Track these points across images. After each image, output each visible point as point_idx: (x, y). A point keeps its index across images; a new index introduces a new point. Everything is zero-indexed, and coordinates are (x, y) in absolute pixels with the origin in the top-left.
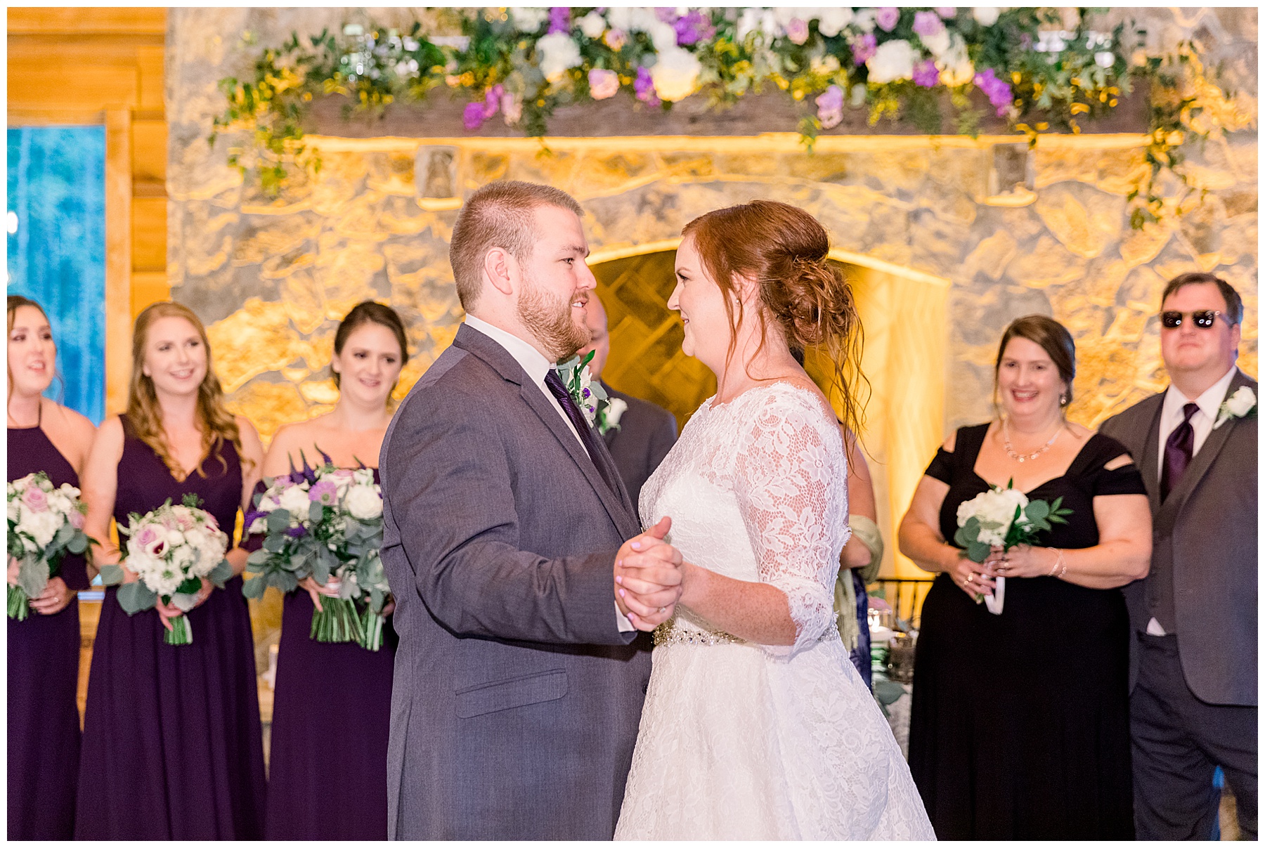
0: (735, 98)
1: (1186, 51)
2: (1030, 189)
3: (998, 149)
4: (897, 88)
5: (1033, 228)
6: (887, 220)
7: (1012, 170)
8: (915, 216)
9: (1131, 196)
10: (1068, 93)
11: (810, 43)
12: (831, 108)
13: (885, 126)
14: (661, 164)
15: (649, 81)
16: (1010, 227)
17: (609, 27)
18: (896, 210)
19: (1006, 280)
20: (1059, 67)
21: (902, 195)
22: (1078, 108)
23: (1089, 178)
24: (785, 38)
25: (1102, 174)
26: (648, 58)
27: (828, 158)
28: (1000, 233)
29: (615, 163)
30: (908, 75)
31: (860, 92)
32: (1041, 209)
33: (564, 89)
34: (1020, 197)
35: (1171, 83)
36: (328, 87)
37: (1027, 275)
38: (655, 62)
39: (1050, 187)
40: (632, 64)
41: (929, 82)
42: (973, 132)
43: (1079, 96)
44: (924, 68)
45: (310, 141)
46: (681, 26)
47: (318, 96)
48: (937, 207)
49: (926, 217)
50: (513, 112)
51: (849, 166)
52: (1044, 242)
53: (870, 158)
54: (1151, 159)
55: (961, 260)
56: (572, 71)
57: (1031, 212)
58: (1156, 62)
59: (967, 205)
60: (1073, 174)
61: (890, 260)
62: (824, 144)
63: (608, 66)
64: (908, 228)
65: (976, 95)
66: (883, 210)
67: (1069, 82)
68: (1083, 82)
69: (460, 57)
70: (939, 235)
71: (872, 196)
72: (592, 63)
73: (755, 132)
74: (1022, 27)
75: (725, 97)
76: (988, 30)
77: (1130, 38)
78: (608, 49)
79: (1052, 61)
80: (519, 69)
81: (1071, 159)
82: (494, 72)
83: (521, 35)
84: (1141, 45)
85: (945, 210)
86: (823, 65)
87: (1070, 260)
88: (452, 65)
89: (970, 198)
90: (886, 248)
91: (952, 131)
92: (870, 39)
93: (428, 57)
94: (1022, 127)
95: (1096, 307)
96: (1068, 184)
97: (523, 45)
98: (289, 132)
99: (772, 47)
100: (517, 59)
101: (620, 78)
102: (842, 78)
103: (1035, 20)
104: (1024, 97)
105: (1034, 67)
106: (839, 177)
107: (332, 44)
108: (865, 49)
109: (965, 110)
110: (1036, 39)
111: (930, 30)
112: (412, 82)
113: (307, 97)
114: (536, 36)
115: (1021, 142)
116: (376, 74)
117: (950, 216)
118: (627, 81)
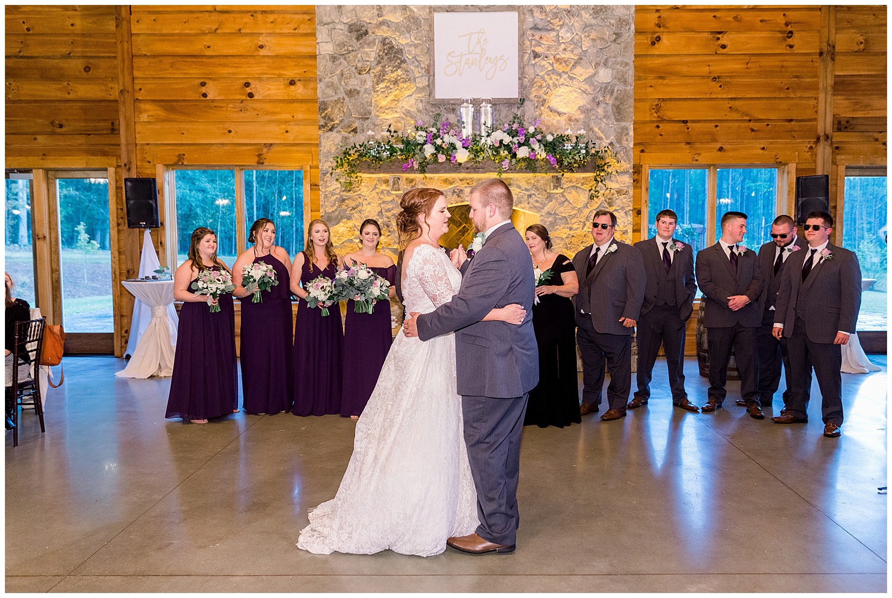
0: (479, 162)
1: (606, 149)
2: (562, 188)
3: (553, 177)
4: (524, 159)
5: (563, 199)
6: (522, 197)
7: (557, 183)
8: (530, 196)
9: (590, 190)
10: (573, 161)
11: (500, 147)
12: (506, 164)
13: (521, 171)
14: (459, 181)
15: (455, 157)
16: (556, 199)
17: (443, 142)
18: (524, 194)
19: (555, 214)
20: (570, 154)
21: (526, 190)
22: (575, 165)
23: (579, 185)
24: (493, 145)
25: (582, 184)
26: (454, 151)
28: (554, 201)
29: (446, 181)
30: (528, 156)
31: (514, 160)
32: (565, 194)
33: (431, 160)
34: (560, 191)
35: (602, 158)
36: (364, 159)
37: (561, 213)
38: (457, 152)
39: (568, 188)
40: (450, 153)
41: (533, 158)
42: (546, 172)
43: (576, 161)
44: (532, 154)
45: (359, 175)
46: (464, 142)
47: (361, 162)
48: (536, 193)
49: (533, 196)
50: (416, 166)
52: (566, 203)
53: (517, 180)
54: (596, 180)
55: (543, 208)
56: (433, 154)
57: (563, 195)
58: (598, 152)
59: (545, 193)
60: (574, 184)
61: (523, 208)
62: (504, 176)
63: (443, 153)
64: (528, 199)
65: (546, 161)
66: (521, 194)
67: (573, 158)
68: (577, 158)
69: (401, 150)
70: (537, 201)
71: (518, 190)
72: (439, 152)
73: (484, 172)
74: (560, 142)
75: (476, 162)
76: (550, 143)
77: (591, 145)
78: (443, 148)
79: (568, 152)
80: (418, 154)
81: (574, 180)
82: (411, 155)
83: (419, 144)
84: (594, 147)
85: (539, 194)
86: (504, 153)
87: (573, 208)
88: (399, 153)
89: (545, 191)
90: (522, 205)
91: (540, 172)
92: (517, 145)
93: (393, 151)
94: (560, 171)
95: (581, 221)
96: (573, 187)
97: (419, 147)
98: (353, 172)
99: (490, 148)
100: (417, 151)
101: (446, 156)
102: (509, 157)
103: (563, 140)
104: (560, 162)
105: (563, 153)
107: (365, 147)
108: (516, 148)
109: (544, 165)
110: (564, 146)
111: (534, 143)
112: (388, 158)
113: (358, 162)
114: (423, 145)
115: (559, 175)
116: (378, 155)
117: (540, 196)
118: (448, 157)
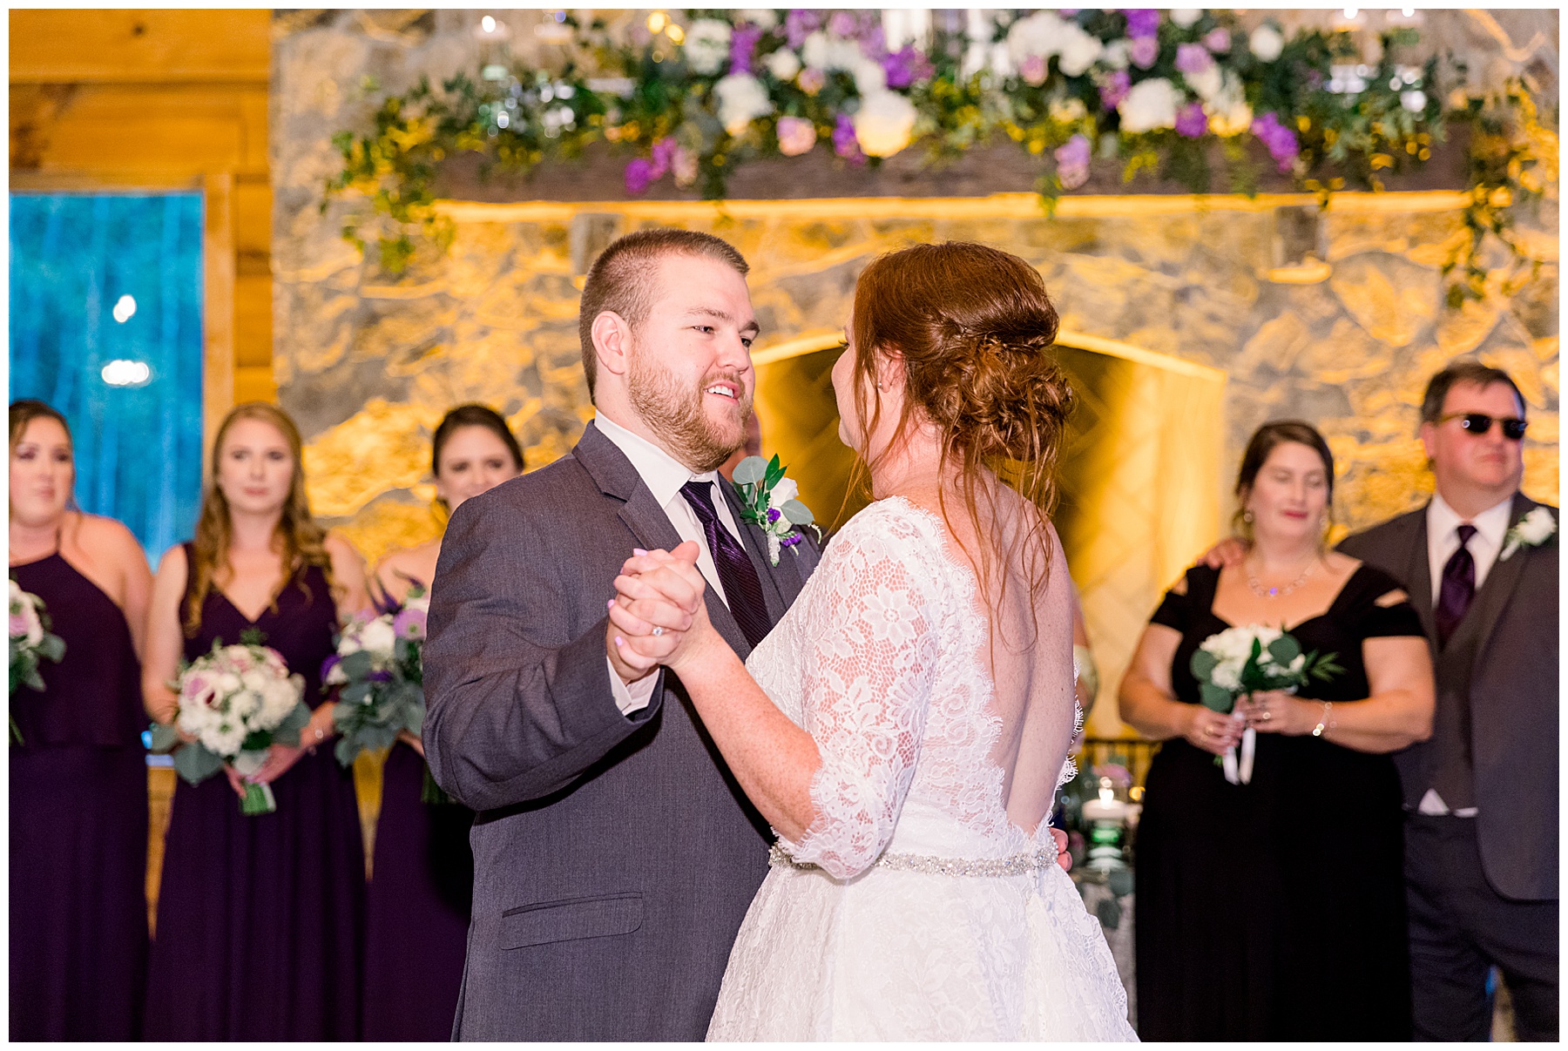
0: (957, 152)
1: (1516, 89)
2: (1323, 259)
3: (1284, 212)
4: (1155, 138)
5: (1327, 308)
6: (1148, 299)
7: (1301, 237)
8: (1182, 295)
9: (1447, 270)
10: (1368, 142)
11: (1049, 85)
12: (1074, 161)
13: (1141, 185)
14: (870, 233)
15: (851, 132)
16: (1299, 308)
17: (803, 66)
18: (1159, 288)
19: (1295, 372)
20: (1356, 110)
21: (1167, 268)
22: (1380, 161)
23: (1398, 246)
24: (1020, 79)
25: (1414, 242)
26: (850, 104)
27: (1076, 224)
28: (1287, 315)
29: (816, 233)
30: (1169, 121)
31: (1110, 144)
32: (1339, 286)
33: (748, 143)
34: (1310, 272)
35: (1498, 129)
36: (463, 142)
37: (1321, 366)
38: (857, 109)
39: (1349, 260)
40: (831, 110)
41: (1194, 130)
42: (1251, 191)
43: (1381, 145)
44: (1189, 113)
45: (442, 208)
46: (892, 64)
47: (450, 153)
48: (1211, 283)
49: (1196, 297)
50: (685, 170)
51: (1101, 234)
52: (1342, 326)
53: (1127, 225)
54: (1471, 223)
55: (1239, 347)
56: (758, 121)
57: (1326, 289)
58: (1477, 104)
59: (1245, 281)
60: (1377, 242)
61: (1153, 347)
62: (1068, 207)
63: (802, 114)
64: (1172, 308)
65: (1253, 144)
66: (1143, 289)
67: (1368, 129)
68: (1386, 128)
69: (623, 104)
70: (1213, 318)
71: (1129, 270)
72: (782, 109)
73: (983, 192)
74: (1311, 63)
75: (947, 151)
76: (1269, 67)
77: (1446, 74)
78: (801, 93)
79: (1347, 103)
80: (693, 118)
81: (1375, 223)
82: (664, 121)
83: (695, 78)
84: (1462, 82)
85: (1220, 286)
86: (1066, 111)
87: (1374, 348)
88: (613, 114)
89: (1250, 271)
90: (1148, 334)
91: (1224, 190)
92: (1122, 78)
93: (585, 104)
94: (1311, 183)
95: (1406, 406)
96: (1372, 255)
97: (698, 90)
98: (415, 197)
99: (1005, 90)
100: (690, 107)
101: (817, 128)
102: (1089, 127)
103: (1326, 54)
104: (1312, 147)
105: (1327, 109)
106: (1089, 247)
107: (468, 90)
108: (1116, 90)
109: (1239, 163)
110: (1329, 77)
111: (1197, 67)
112: (565, 135)
113: (437, 155)
114: (714, 78)
115: (1310, 202)
116: (521, 126)
117: (1226, 294)
118: (825, 131)
